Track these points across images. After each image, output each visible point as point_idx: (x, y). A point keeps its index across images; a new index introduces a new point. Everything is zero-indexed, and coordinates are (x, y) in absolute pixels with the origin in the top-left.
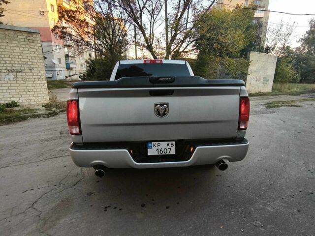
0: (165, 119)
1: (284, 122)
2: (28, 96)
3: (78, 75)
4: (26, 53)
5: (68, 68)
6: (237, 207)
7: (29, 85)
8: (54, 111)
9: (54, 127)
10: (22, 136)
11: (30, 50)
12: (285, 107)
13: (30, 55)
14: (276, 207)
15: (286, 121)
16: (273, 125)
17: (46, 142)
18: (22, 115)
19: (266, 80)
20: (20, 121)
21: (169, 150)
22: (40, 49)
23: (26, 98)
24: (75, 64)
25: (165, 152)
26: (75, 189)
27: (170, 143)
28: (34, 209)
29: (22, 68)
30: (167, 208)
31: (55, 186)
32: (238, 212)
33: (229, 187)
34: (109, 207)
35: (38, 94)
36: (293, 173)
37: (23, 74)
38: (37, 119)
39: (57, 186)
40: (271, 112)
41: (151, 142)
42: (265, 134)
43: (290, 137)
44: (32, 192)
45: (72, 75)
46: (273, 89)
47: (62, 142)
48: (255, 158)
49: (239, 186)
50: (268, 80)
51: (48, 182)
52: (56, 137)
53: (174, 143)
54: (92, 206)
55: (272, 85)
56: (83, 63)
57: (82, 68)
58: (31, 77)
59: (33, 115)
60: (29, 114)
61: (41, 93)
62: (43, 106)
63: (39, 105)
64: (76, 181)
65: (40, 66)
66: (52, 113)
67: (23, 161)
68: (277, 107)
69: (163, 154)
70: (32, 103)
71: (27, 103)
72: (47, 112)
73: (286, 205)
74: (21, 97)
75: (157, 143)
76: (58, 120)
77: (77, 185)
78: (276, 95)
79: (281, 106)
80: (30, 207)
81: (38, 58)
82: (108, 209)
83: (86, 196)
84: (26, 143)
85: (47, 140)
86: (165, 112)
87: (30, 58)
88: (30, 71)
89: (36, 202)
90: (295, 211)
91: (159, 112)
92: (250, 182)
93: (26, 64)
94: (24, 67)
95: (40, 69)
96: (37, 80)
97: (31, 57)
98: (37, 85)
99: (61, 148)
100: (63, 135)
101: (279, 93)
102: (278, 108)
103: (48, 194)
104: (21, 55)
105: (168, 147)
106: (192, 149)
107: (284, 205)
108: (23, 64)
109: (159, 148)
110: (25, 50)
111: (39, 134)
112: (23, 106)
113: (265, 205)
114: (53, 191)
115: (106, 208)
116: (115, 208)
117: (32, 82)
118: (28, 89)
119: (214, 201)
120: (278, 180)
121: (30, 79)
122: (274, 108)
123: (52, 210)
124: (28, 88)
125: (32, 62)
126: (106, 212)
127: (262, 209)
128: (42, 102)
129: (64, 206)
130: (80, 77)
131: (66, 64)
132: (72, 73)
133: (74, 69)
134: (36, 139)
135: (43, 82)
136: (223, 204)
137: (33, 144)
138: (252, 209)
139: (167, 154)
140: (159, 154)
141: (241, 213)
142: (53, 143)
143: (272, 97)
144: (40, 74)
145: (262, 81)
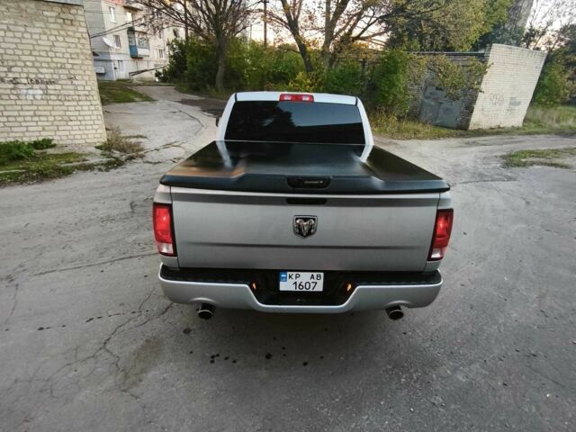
0: (309, 241)
1: (528, 203)
2: (69, 128)
3: (154, 72)
4: (61, 46)
5: (135, 57)
6: (412, 371)
7: (70, 108)
8: (117, 159)
9: (119, 192)
10: (69, 209)
11: (67, 39)
12: (539, 167)
13: (69, 50)
14: (471, 375)
15: (532, 203)
16: (505, 210)
17: (109, 224)
18: (62, 166)
19: (514, 103)
20: (60, 177)
21: (312, 285)
22: (85, 38)
23: (67, 133)
24: (148, 48)
25: (307, 287)
26: (164, 320)
27: (315, 274)
28: (108, 351)
29: (55, 76)
30: (305, 364)
31: (134, 313)
32: (412, 379)
33: (405, 333)
34: (218, 355)
35: (86, 125)
36: (515, 315)
37: (58, 87)
38: (89, 173)
39: (136, 315)
40: (510, 179)
41: (285, 271)
42: (487, 229)
43: (529, 239)
44: (99, 321)
45: (143, 71)
46: (525, 120)
47: (135, 224)
48: (458, 280)
49: (420, 334)
50: (519, 103)
51: (122, 304)
52: (125, 214)
53: (322, 274)
54: (191, 352)
55: (525, 112)
56: (162, 46)
57: (161, 56)
58: (72, 93)
59: (81, 166)
60: (75, 164)
61: (92, 122)
62: (97, 148)
63: (90, 144)
64: (166, 306)
65: (87, 72)
66: (114, 163)
67: (78, 262)
68: (524, 165)
69: (304, 290)
70: (77, 142)
71: (69, 142)
72: (105, 160)
73: (487, 373)
74: (58, 130)
75: (295, 273)
76: (126, 175)
77: (167, 313)
78: (530, 134)
79: (532, 164)
80: (101, 349)
81: (81, 57)
82: (216, 359)
83: (181, 333)
84: (76, 224)
85: (110, 219)
86: (310, 230)
87: (68, 56)
88: (69, 82)
89: (108, 340)
90: (499, 383)
91: (300, 230)
92: (440, 328)
93: (61, 68)
94: (59, 75)
95: (86, 78)
96: (84, 98)
97: (71, 54)
98: (84, 108)
99: (134, 238)
100: (136, 209)
101: (537, 130)
102: (523, 169)
103: (125, 328)
104: (51, 51)
105: (313, 280)
106: (350, 287)
107: (484, 372)
108: (57, 68)
109: (298, 281)
110: (57, 41)
111: (96, 205)
112: (62, 146)
113: (455, 370)
114: (131, 322)
115: (213, 357)
116: (226, 358)
117: (75, 103)
118: (69, 116)
119: (378, 359)
120: (485, 327)
121: (70, 98)
122: (517, 168)
123: (134, 354)
124: (68, 113)
125: (73, 64)
126: (213, 365)
127: (449, 377)
128: (96, 140)
129: (151, 349)
130: (158, 75)
131: (131, 47)
132: (142, 66)
133: (145, 58)
134: (92, 217)
135: (94, 103)
136: (390, 364)
137: (89, 226)
138: (434, 376)
139: (311, 290)
140: (298, 290)
141: (415, 382)
142: (120, 228)
143: (520, 138)
144: (87, 88)
145: (506, 105)
